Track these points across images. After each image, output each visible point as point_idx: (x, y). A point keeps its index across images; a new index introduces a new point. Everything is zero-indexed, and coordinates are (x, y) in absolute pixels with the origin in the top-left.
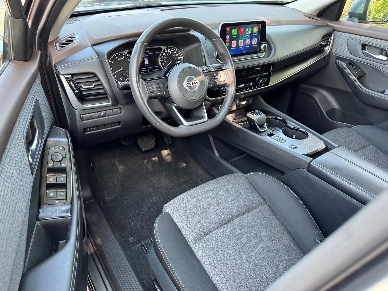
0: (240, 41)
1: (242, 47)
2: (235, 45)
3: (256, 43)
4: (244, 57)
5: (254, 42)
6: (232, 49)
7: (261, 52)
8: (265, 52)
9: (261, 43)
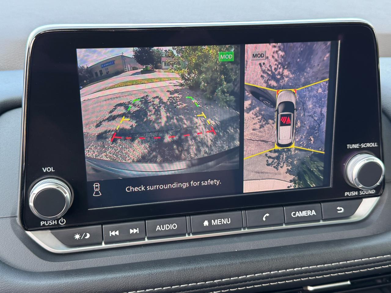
4: (225, 221)
7: (346, 194)
8: (379, 194)
9: (348, 145)
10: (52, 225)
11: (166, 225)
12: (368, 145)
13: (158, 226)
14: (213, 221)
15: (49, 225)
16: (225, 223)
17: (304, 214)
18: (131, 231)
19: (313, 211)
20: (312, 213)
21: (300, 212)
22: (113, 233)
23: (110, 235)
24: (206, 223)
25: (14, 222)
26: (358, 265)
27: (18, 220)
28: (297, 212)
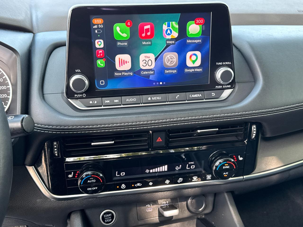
0: (142, 57)
1: (152, 72)
2: (128, 66)
3: (198, 63)
4: (158, 98)
5: (194, 62)
6: (116, 74)
7: (216, 87)
8: (233, 87)
9: (217, 63)
10: (80, 97)
11: (131, 99)
12: (227, 63)
13: (127, 99)
14: (152, 98)
15: (78, 97)
16: (158, 99)
17: (196, 96)
18: (115, 101)
19: (200, 95)
20: (200, 96)
21: (194, 95)
22: (107, 101)
23: (106, 102)
24: (149, 99)
25: (63, 96)
26: (219, 118)
27: (65, 94)
28: (193, 95)
